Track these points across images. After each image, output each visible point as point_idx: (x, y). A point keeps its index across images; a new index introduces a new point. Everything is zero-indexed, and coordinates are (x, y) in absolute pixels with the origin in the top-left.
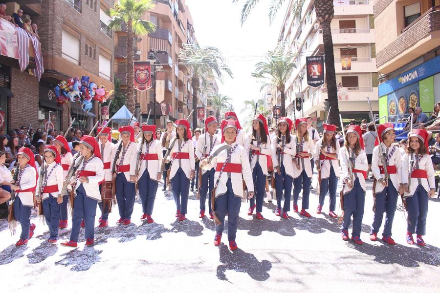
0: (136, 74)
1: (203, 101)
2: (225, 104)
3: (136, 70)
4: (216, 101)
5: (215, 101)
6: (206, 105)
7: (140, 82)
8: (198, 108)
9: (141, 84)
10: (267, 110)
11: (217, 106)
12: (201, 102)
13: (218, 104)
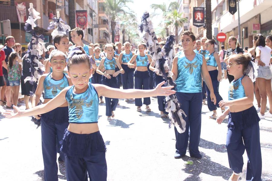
0: (78, 19)
1: (91, 5)
2: (123, 8)
3: (78, 16)
4: (110, 4)
5: (108, 4)
6: (96, 10)
7: (81, 24)
8: (77, 11)
9: (81, 25)
10: (182, 17)
11: (112, 12)
12: (88, 5)
13: (112, 8)
